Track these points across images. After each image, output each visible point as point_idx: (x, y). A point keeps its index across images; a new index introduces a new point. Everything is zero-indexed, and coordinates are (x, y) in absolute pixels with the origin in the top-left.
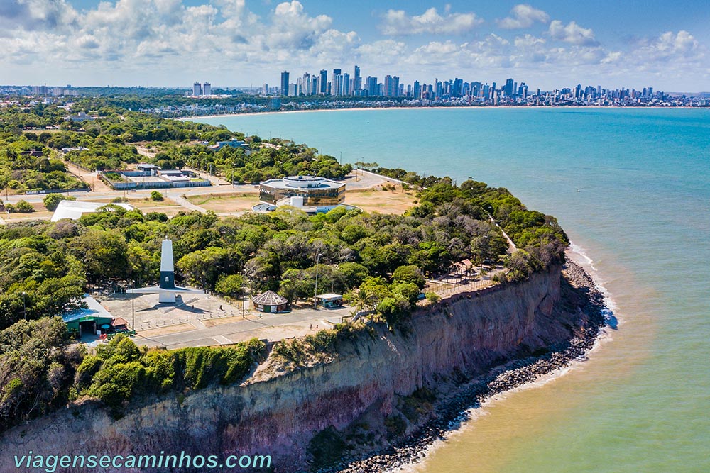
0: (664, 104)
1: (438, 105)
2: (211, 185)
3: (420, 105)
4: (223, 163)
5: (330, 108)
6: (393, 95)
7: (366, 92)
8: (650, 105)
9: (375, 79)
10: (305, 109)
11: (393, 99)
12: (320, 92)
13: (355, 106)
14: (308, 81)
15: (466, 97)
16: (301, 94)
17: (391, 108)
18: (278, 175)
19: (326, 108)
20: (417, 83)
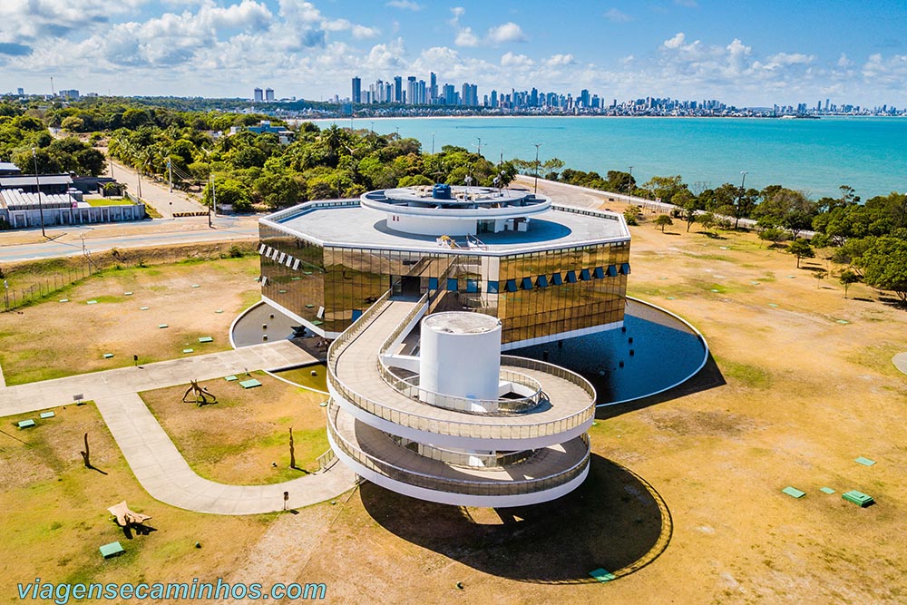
0: (737, 114)
1: (520, 114)
2: (146, 217)
3: (502, 114)
4: (217, 159)
5: (407, 115)
6: (471, 104)
7: (443, 100)
8: (724, 116)
9: (453, 87)
10: (380, 116)
11: (471, 108)
12: (394, 100)
13: (432, 115)
14: (382, 88)
15: (545, 107)
16: (375, 102)
17: (472, 117)
18: (348, 185)
19: (404, 116)
20: (494, 93)
